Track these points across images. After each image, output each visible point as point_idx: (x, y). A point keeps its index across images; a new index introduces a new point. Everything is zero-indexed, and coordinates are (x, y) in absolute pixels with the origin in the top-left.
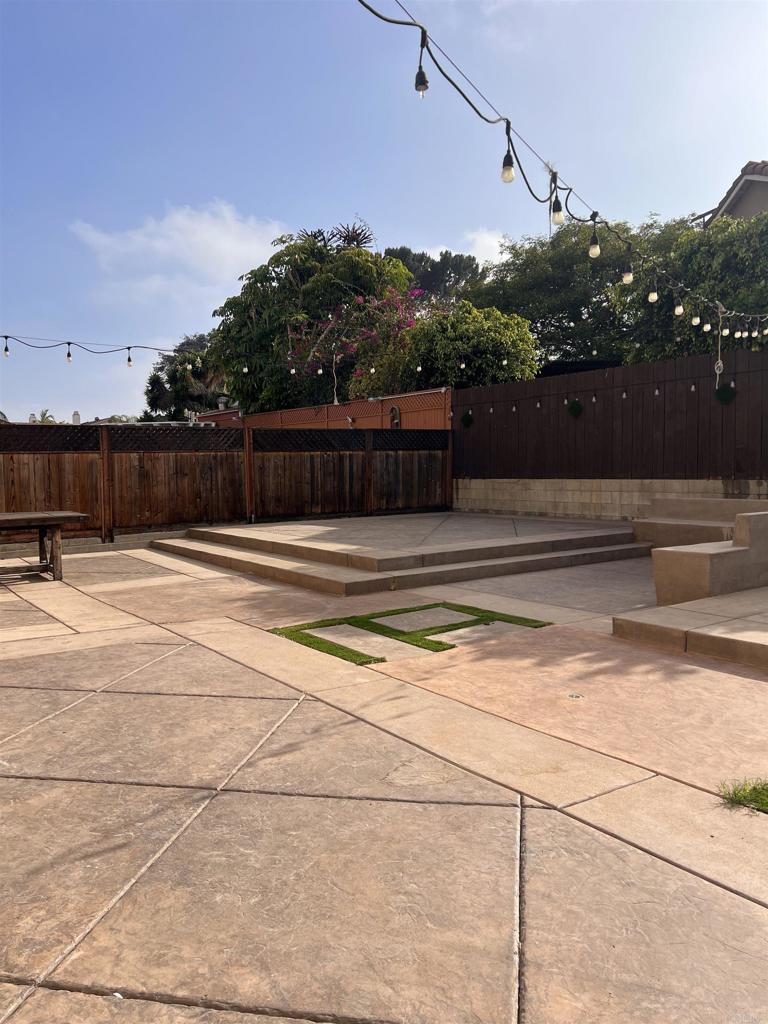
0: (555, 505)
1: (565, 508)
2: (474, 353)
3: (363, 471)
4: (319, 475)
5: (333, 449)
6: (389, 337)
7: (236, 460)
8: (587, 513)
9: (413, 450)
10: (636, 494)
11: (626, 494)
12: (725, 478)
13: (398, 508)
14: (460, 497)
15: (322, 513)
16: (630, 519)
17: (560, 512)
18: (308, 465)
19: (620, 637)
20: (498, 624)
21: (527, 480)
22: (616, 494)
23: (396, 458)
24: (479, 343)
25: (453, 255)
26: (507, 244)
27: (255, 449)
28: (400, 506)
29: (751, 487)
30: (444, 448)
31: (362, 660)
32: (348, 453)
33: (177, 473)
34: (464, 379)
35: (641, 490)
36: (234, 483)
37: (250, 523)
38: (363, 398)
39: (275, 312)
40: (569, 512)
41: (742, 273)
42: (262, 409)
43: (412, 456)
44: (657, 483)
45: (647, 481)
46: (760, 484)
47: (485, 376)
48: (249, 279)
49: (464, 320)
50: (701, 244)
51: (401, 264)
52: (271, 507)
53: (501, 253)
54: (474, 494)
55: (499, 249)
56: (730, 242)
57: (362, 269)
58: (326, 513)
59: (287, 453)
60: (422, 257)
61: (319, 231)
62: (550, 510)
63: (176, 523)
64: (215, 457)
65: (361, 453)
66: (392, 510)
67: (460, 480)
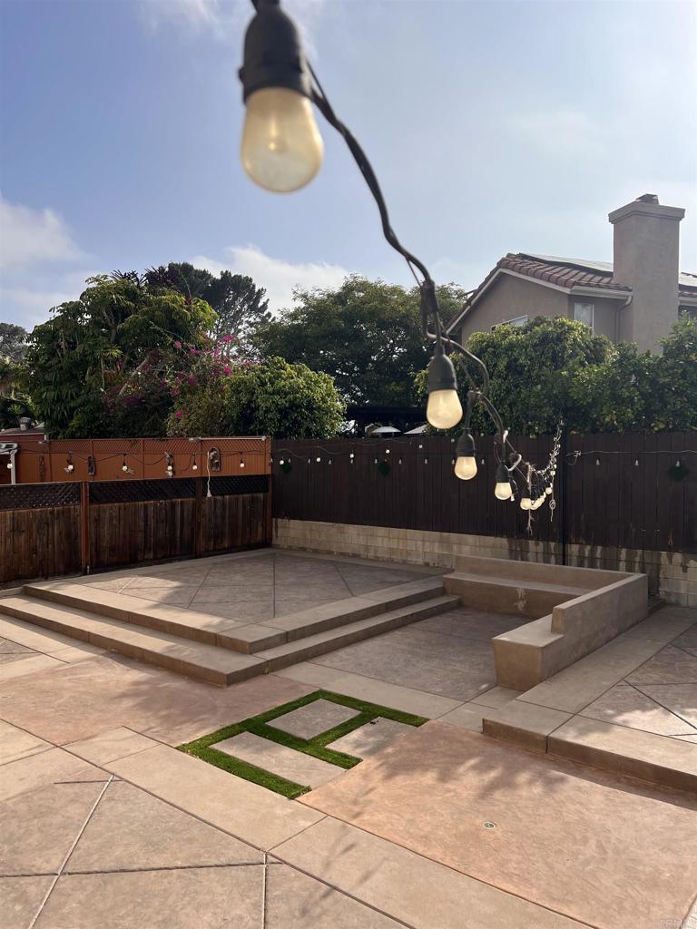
0: (367, 548)
1: (376, 551)
2: (291, 408)
3: (194, 516)
4: (152, 522)
5: (165, 497)
6: (205, 381)
7: (72, 513)
8: (394, 557)
9: (238, 494)
10: (436, 545)
11: (427, 544)
12: (510, 537)
13: (224, 549)
14: (279, 534)
15: (155, 558)
16: (431, 564)
17: (371, 555)
18: (142, 514)
19: (490, 735)
20: (382, 722)
21: (342, 525)
22: (420, 543)
23: (223, 504)
24: (295, 398)
25: (233, 275)
26: (299, 293)
27: (91, 502)
28: (226, 546)
29: (530, 545)
30: (265, 490)
31: (291, 790)
32: (179, 500)
33: (14, 530)
34: (282, 429)
35: (441, 541)
36: (70, 536)
37: (85, 574)
38: (182, 436)
39: (89, 346)
40: (379, 555)
41: (520, 373)
42: (72, 436)
43: (237, 499)
44: (454, 536)
45: (446, 534)
46: (537, 544)
47: (300, 427)
48: (61, 311)
49: (279, 376)
50: (488, 346)
51: (207, 306)
52: (105, 557)
53: (294, 299)
54: (292, 533)
55: (293, 296)
56: (511, 346)
57: (178, 314)
58: (157, 559)
59: (122, 504)
60: (204, 275)
61: (133, 273)
62: (362, 552)
63: (11, 581)
64: (52, 512)
65: (191, 499)
66: (219, 550)
67: (279, 520)
